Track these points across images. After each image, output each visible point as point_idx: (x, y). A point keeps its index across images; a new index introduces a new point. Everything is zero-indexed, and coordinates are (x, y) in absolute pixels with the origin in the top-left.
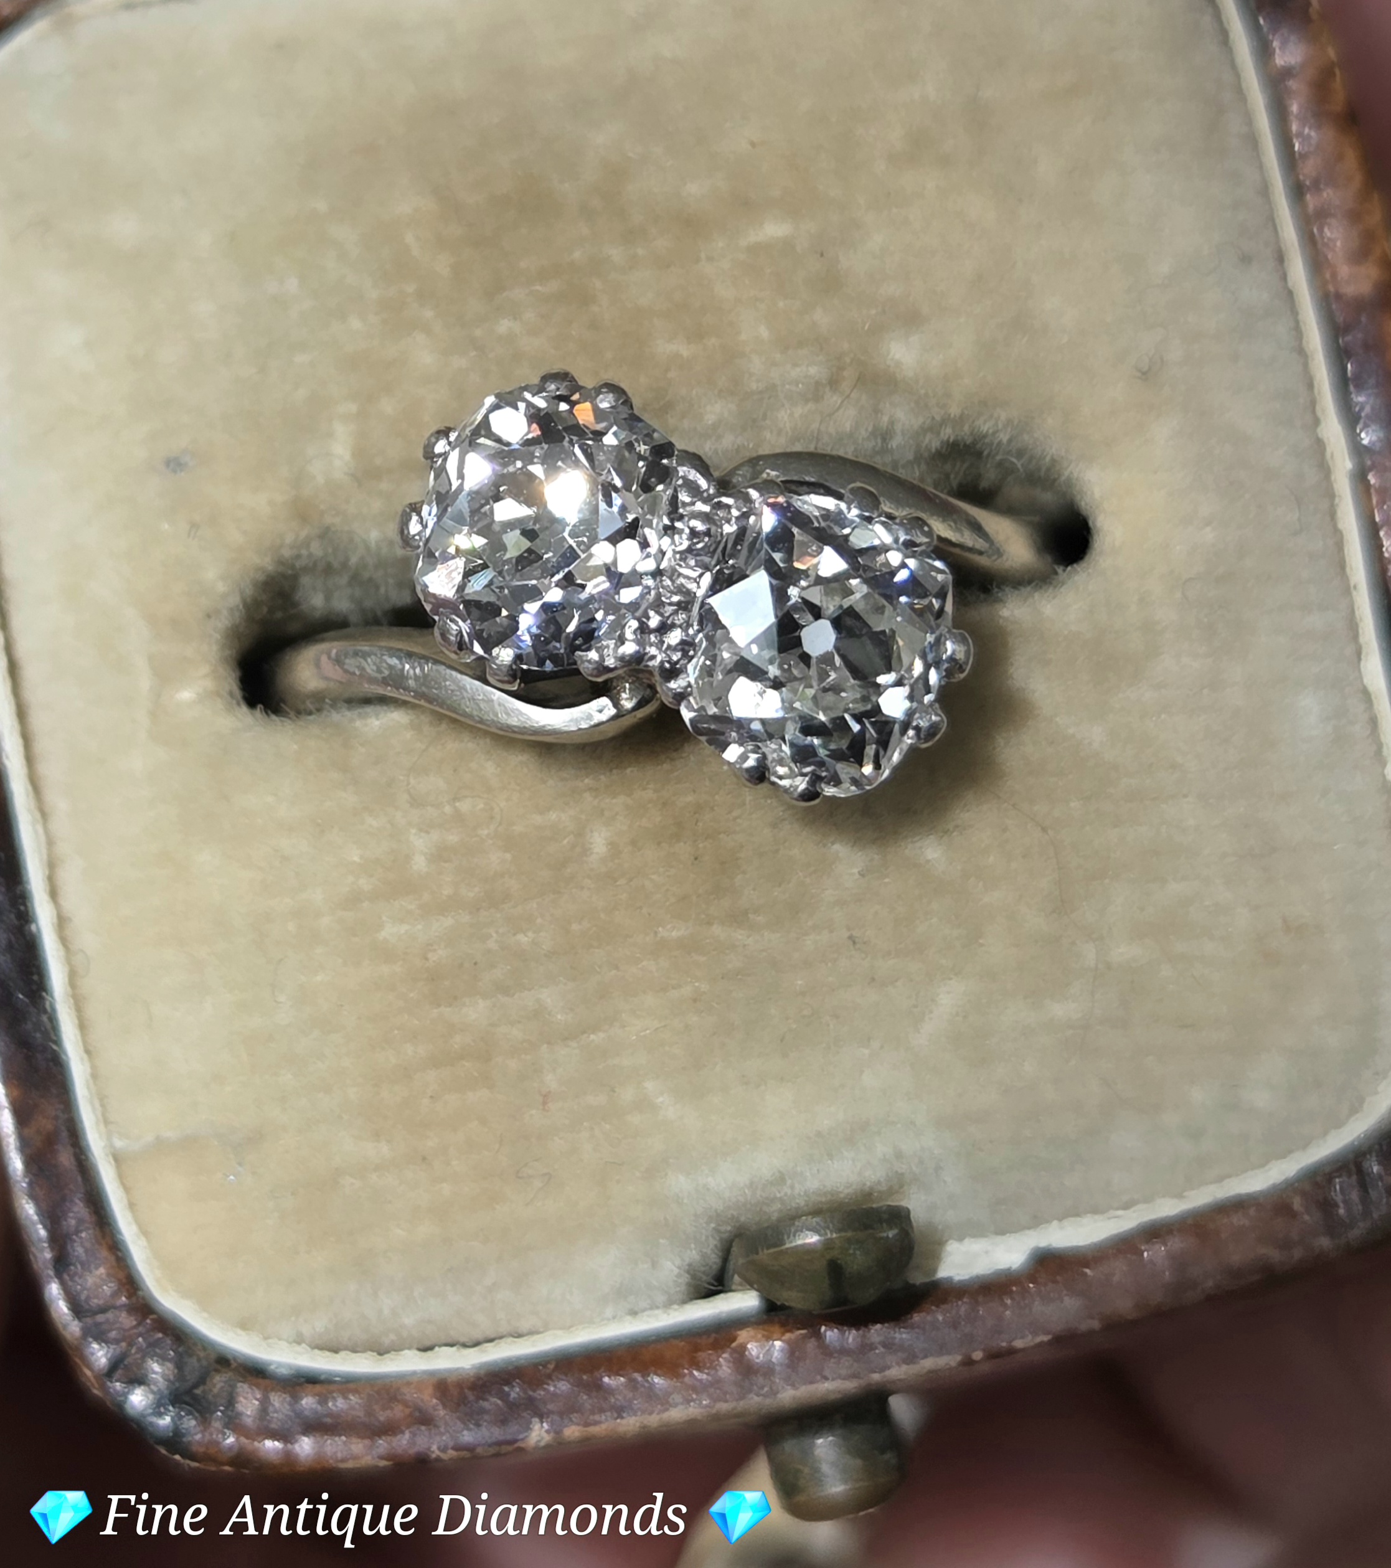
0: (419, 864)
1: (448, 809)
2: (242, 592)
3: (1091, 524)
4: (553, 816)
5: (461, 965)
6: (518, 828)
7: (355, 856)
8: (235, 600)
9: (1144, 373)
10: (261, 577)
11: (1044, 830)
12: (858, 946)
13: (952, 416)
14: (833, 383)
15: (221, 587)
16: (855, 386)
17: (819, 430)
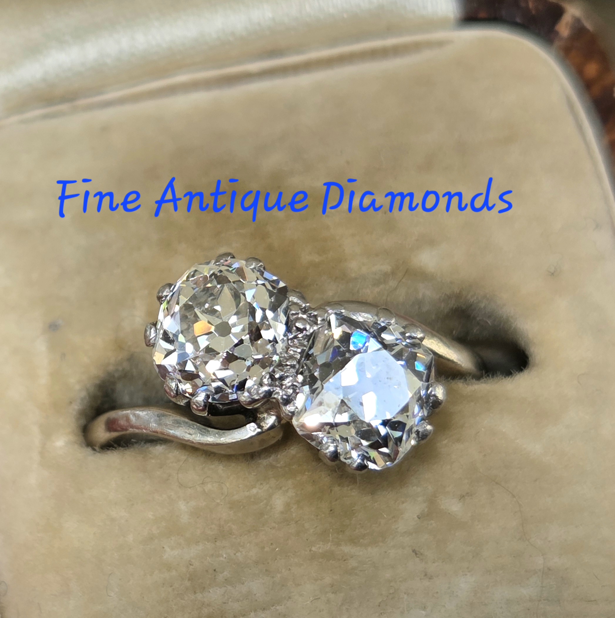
0: (185, 519)
1: (199, 489)
2: (87, 390)
3: (527, 352)
4: (254, 491)
5: (207, 571)
6: (236, 497)
7: (150, 515)
8: (83, 394)
9: (553, 274)
10: (97, 382)
11: (514, 496)
12: (417, 556)
13: (455, 292)
14: (393, 273)
15: (77, 387)
16: (404, 275)
17: (387, 299)
